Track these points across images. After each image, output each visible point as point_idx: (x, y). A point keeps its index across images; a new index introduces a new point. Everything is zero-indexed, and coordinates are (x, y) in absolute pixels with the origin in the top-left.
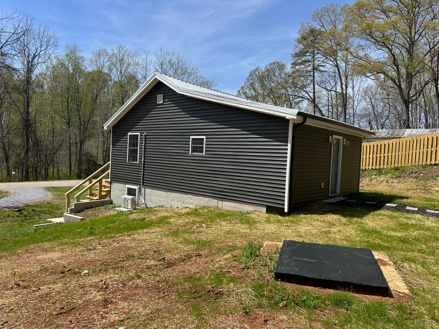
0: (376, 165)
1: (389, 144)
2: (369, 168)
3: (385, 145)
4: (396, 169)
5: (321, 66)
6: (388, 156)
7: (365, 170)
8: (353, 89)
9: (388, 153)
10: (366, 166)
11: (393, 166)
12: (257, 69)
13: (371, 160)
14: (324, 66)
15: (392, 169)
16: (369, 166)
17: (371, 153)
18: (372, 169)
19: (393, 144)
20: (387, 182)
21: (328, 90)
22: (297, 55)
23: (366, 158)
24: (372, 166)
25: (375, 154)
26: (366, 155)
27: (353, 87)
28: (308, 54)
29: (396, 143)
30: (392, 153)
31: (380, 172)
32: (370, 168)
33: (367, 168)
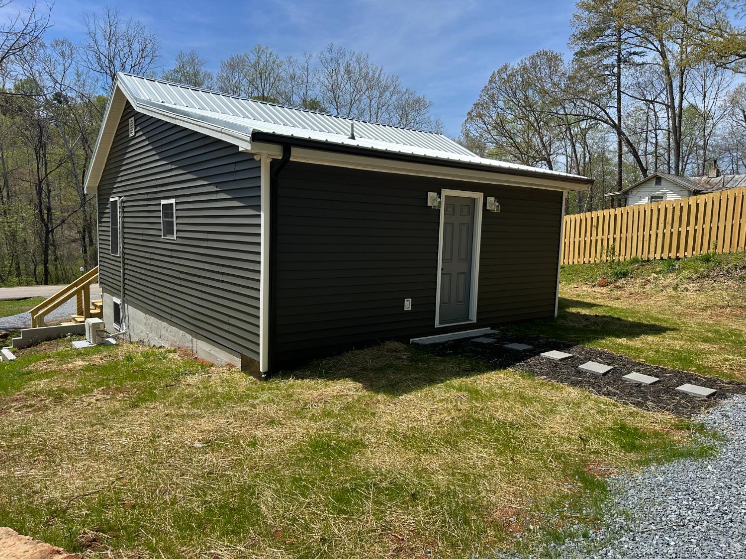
0: (670, 252)
1: (698, 205)
2: (655, 258)
3: (689, 206)
4: (707, 259)
5: (635, 53)
6: (695, 230)
7: (648, 260)
8: (705, 97)
9: (696, 224)
10: (649, 254)
11: (697, 253)
12: (505, 68)
13: (660, 240)
14: (641, 53)
15: (697, 259)
16: (655, 253)
17: (661, 226)
18: (662, 258)
19: (706, 203)
20: (675, 288)
21: (647, 101)
22: (585, 36)
23: (650, 235)
24: (662, 252)
25: (669, 226)
26: (650, 230)
27: (705, 92)
28: (607, 32)
29: (713, 201)
30: (704, 223)
31: (670, 265)
32: (658, 257)
33: (651, 257)
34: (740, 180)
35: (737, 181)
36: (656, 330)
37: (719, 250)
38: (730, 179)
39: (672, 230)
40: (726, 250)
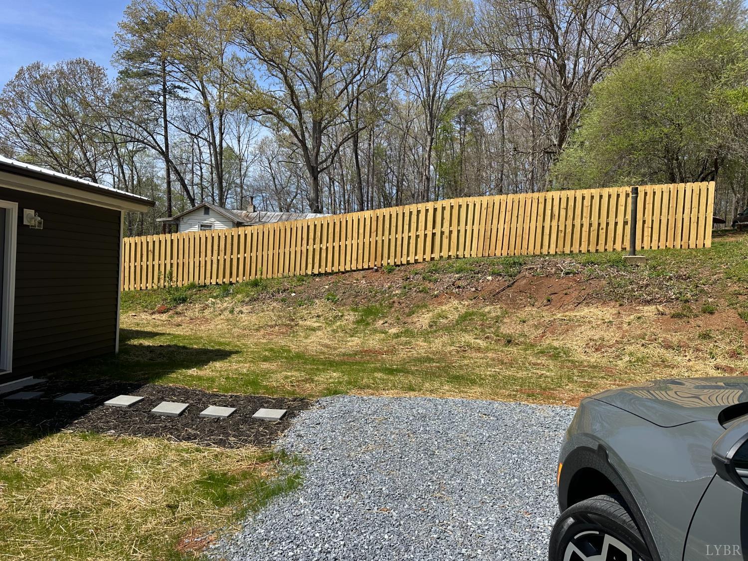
0: (224, 277)
1: (246, 235)
2: (211, 283)
3: (239, 236)
4: (255, 284)
5: (179, 87)
6: (245, 258)
7: (205, 286)
8: (239, 141)
9: (245, 253)
10: (205, 279)
11: (246, 278)
13: (215, 266)
14: (184, 88)
15: (247, 284)
16: (211, 278)
17: (215, 253)
18: (217, 283)
19: (252, 234)
20: (232, 312)
21: (192, 134)
22: (129, 57)
23: (206, 261)
24: (217, 278)
25: (222, 253)
26: (206, 256)
27: (240, 137)
28: (153, 60)
29: (258, 233)
30: (251, 252)
31: (226, 290)
32: (214, 283)
33: (208, 282)
34: (271, 216)
35: (269, 217)
36: (222, 355)
37: (264, 276)
38: (264, 215)
39: (225, 257)
40: (270, 276)
